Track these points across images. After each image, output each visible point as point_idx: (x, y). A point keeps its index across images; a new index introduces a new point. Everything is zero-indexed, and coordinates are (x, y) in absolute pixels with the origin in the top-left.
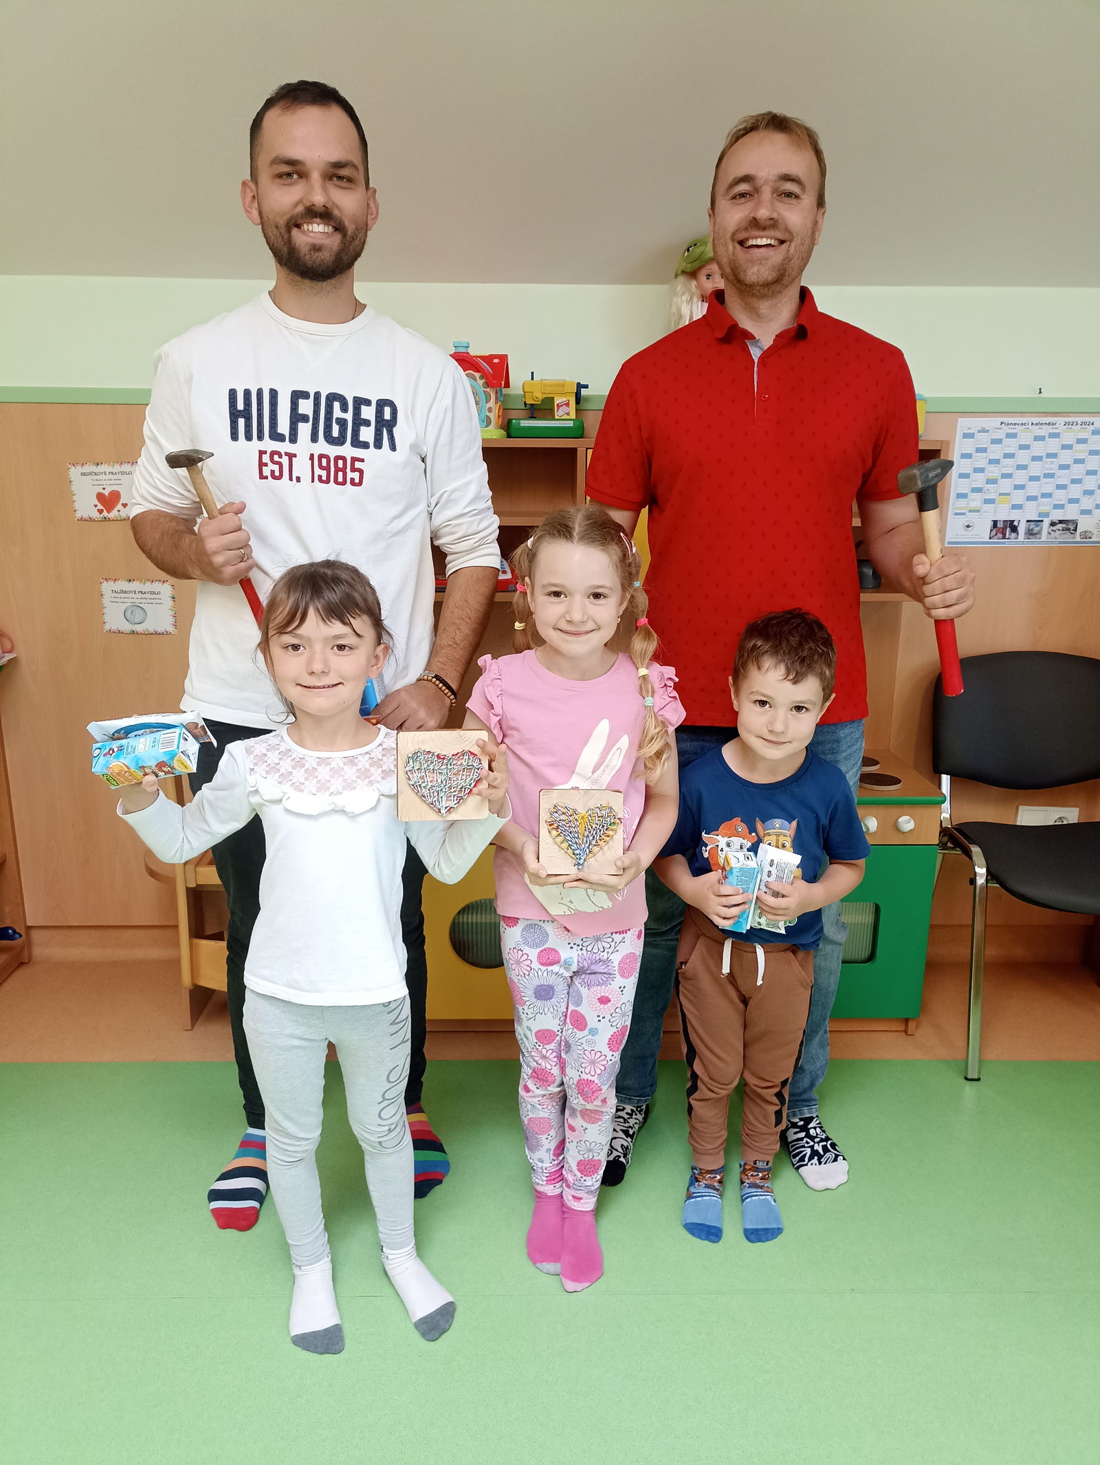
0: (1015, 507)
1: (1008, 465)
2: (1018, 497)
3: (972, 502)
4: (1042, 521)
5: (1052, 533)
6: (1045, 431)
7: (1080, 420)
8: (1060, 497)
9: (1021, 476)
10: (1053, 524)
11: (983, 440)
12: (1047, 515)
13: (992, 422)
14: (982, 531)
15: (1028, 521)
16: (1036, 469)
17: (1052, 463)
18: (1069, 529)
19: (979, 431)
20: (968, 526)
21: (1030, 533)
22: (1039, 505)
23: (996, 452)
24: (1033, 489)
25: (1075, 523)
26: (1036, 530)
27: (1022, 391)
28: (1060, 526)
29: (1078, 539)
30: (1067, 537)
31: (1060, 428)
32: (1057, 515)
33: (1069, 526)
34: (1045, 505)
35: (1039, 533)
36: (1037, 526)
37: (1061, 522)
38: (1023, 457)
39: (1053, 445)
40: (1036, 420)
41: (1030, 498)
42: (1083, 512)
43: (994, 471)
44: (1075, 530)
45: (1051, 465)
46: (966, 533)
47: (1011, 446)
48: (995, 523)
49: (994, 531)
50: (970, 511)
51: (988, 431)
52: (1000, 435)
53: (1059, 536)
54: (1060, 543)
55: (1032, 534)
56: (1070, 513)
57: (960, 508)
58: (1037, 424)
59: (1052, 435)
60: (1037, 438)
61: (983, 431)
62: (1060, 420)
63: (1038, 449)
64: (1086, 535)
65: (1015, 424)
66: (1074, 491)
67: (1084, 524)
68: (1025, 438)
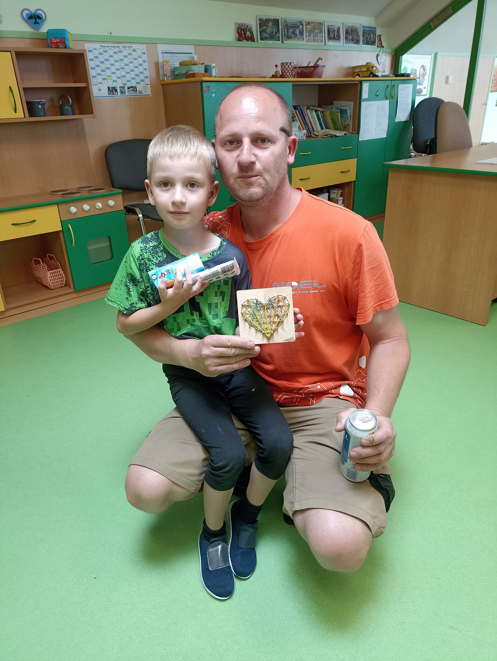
0: (115, 81)
1: (107, 64)
3: (98, 80)
4: (125, 87)
5: (129, 92)
6: (116, 50)
7: (128, 45)
8: (128, 77)
9: (113, 69)
10: (128, 88)
11: (96, 53)
12: (126, 84)
13: (97, 45)
14: (105, 92)
15: (120, 87)
16: (117, 65)
17: (122, 63)
18: (134, 90)
19: (93, 49)
20: (100, 90)
21: (122, 92)
22: (122, 81)
23: (102, 58)
24: (119, 74)
25: (135, 87)
26: (123, 90)
27: (105, 33)
28: (131, 89)
29: (138, 94)
30: (134, 94)
31: (122, 49)
32: (129, 84)
33: (134, 89)
34: (124, 80)
35: (125, 92)
36: (123, 89)
37: (131, 87)
38: (112, 61)
39: (121, 56)
40: (113, 45)
41: (119, 78)
42: (138, 83)
43: (103, 66)
44: (136, 90)
45: (122, 64)
46: (100, 93)
47: (106, 56)
48: (109, 88)
49: (109, 91)
50: (99, 83)
51: (96, 49)
52: (101, 51)
53: (132, 93)
54: (133, 96)
55: (122, 93)
56: (133, 84)
57: (95, 82)
58: (113, 47)
59: (121, 52)
60: (115, 53)
61: (95, 49)
62: (121, 45)
63: (116, 57)
64: (140, 92)
65: (106, 47)
66: (132, 75)
67: (139, 88)
68: (111, 53)
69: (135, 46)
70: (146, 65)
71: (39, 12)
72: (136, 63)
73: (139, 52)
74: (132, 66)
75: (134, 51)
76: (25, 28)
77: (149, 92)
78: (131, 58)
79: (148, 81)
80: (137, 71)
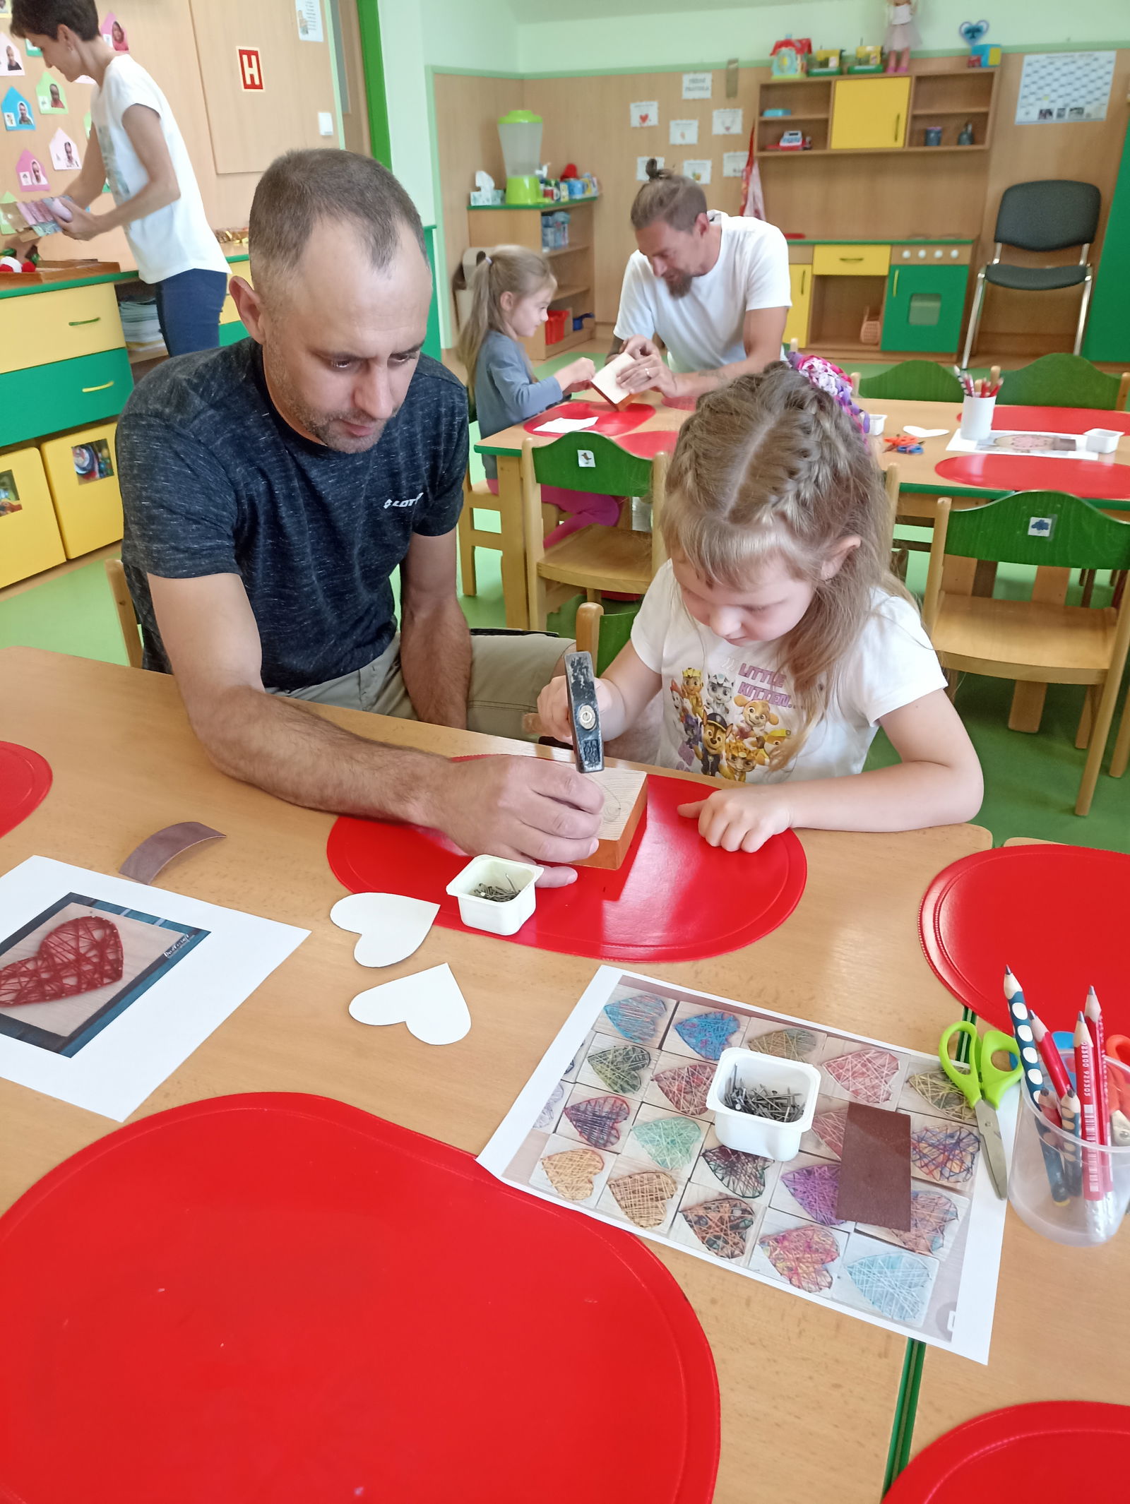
0: (1053, 101)
1: (1049, 80)
2: (1054, 96)
3: (1030, 100)
4: (1065, 109)
5: (1071, 115)
6: (1068, 60)
7: (1086, 53)
8: (1076, 95)
9: (1055, 85)
10: (1071, 110)
11: (1037, 66)
12: (1067, 105)
13: (1042, 57)
14: (1034, 115)
15: (1058, 109)
16: (1063, 80)
18: (1079, 113)
19: (1034, 62)
20: (1027, 113)
21: (1059, 116)
22: (1064, 100)
23: (1043, 72)
24: (1062, 91)
25: (1082, 109)
26: (1062, 114)
27: (1060, 40)
28: (1075, 111)
29: (1084, 118)
30: (1078, 117)
31: (1077, 58)
32: (1074, 105)
33: (1079, 111)
34: (1068, 100)
35: (1064, 115)
36: (1062, 112)
37: (1076, 109)
38: (1057, 74)
39: (1072, 67)
40: (1064, 54)
41: (1060, 97)
42: (1089, 103)
43: (1042, 83)
44: (1083, 113)
45: (1071, 78)
46: (1026, 117)
47: (1051, 69)
48: (1041, 112)
49: (1041, 115)
50: (1028, 105)
51: (1040, 62)
52: (1045, 63)
53: (1075, 117)
54: (1074, 120)
56: (1080, 104)
57: (1023, 104)
58: (1064, 56)
59: (1074, 62)
60: (1065, 64)
61: (1037, 61)
62: (1077, 54)
63: (1065, 69)
64: (1089, 115)
65: (1052, 57)
66: (1083, 91)
67: (1088, 109)
68: (1058, 64)
69: (1097, 54)
70: (1109, 78)
71: (982, 24)
72: (1093, 76)
73: (1102, 61)
74: (1085, 80)
75: (1096, 59)
76: (959, 44)
77: (1103, 114)
78: (1087, 69)
79: (1106, 100)
80: (1091, 87)
